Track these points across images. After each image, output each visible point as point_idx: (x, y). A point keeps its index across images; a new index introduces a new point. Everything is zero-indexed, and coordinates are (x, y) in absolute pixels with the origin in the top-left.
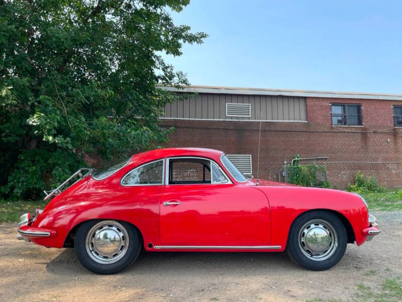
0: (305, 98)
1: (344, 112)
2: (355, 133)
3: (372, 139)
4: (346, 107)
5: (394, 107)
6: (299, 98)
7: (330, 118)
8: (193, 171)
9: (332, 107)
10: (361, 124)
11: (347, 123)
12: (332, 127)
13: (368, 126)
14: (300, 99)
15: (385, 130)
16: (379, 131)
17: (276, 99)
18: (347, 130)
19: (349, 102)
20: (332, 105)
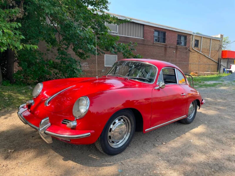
0: (144, 25)
1: (159, 35)
2: (162, 47)
3: (169, 50)
4: (160, 33)
5: (178, 35)
6: (141, 24)
7: (153, 38)
8: (86, 64)
9: (155, 32)
10: (165, 43)
11: (160, 41)
12: (154, 43)
13: (167, 44)
14: (137, 24)
15: (173, 46)
16: (171, 47)
17: (130, 23)
18: (159, 45)
19: (161, 30)
20: (155, 31)
